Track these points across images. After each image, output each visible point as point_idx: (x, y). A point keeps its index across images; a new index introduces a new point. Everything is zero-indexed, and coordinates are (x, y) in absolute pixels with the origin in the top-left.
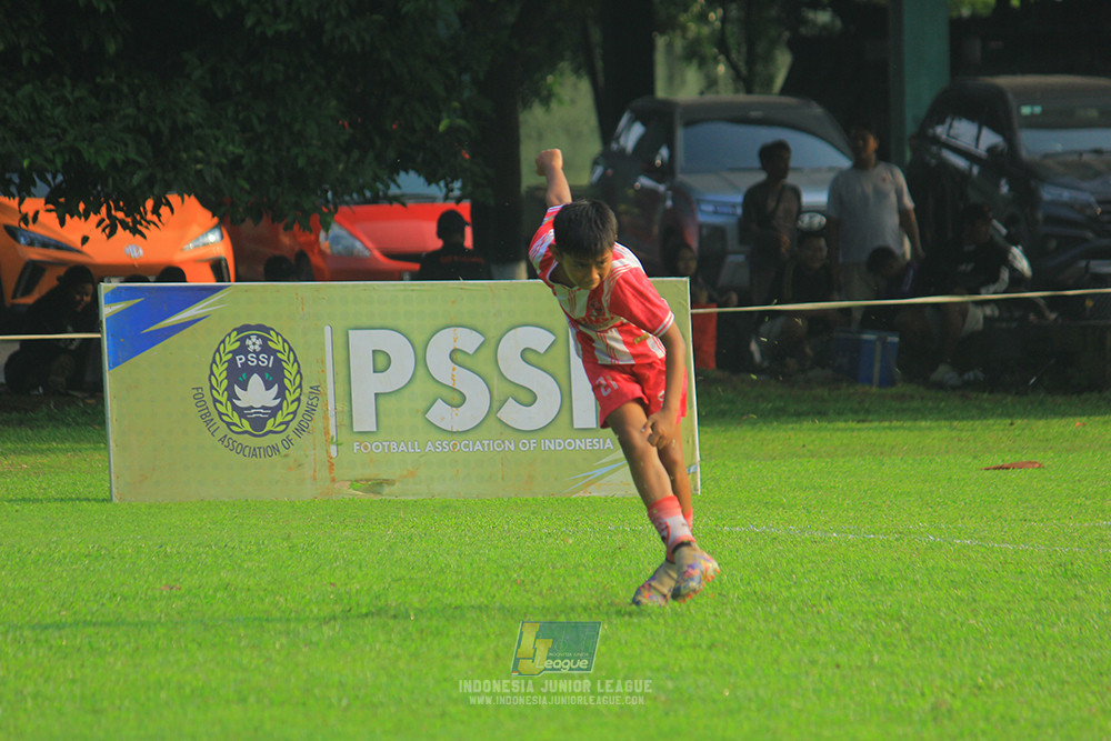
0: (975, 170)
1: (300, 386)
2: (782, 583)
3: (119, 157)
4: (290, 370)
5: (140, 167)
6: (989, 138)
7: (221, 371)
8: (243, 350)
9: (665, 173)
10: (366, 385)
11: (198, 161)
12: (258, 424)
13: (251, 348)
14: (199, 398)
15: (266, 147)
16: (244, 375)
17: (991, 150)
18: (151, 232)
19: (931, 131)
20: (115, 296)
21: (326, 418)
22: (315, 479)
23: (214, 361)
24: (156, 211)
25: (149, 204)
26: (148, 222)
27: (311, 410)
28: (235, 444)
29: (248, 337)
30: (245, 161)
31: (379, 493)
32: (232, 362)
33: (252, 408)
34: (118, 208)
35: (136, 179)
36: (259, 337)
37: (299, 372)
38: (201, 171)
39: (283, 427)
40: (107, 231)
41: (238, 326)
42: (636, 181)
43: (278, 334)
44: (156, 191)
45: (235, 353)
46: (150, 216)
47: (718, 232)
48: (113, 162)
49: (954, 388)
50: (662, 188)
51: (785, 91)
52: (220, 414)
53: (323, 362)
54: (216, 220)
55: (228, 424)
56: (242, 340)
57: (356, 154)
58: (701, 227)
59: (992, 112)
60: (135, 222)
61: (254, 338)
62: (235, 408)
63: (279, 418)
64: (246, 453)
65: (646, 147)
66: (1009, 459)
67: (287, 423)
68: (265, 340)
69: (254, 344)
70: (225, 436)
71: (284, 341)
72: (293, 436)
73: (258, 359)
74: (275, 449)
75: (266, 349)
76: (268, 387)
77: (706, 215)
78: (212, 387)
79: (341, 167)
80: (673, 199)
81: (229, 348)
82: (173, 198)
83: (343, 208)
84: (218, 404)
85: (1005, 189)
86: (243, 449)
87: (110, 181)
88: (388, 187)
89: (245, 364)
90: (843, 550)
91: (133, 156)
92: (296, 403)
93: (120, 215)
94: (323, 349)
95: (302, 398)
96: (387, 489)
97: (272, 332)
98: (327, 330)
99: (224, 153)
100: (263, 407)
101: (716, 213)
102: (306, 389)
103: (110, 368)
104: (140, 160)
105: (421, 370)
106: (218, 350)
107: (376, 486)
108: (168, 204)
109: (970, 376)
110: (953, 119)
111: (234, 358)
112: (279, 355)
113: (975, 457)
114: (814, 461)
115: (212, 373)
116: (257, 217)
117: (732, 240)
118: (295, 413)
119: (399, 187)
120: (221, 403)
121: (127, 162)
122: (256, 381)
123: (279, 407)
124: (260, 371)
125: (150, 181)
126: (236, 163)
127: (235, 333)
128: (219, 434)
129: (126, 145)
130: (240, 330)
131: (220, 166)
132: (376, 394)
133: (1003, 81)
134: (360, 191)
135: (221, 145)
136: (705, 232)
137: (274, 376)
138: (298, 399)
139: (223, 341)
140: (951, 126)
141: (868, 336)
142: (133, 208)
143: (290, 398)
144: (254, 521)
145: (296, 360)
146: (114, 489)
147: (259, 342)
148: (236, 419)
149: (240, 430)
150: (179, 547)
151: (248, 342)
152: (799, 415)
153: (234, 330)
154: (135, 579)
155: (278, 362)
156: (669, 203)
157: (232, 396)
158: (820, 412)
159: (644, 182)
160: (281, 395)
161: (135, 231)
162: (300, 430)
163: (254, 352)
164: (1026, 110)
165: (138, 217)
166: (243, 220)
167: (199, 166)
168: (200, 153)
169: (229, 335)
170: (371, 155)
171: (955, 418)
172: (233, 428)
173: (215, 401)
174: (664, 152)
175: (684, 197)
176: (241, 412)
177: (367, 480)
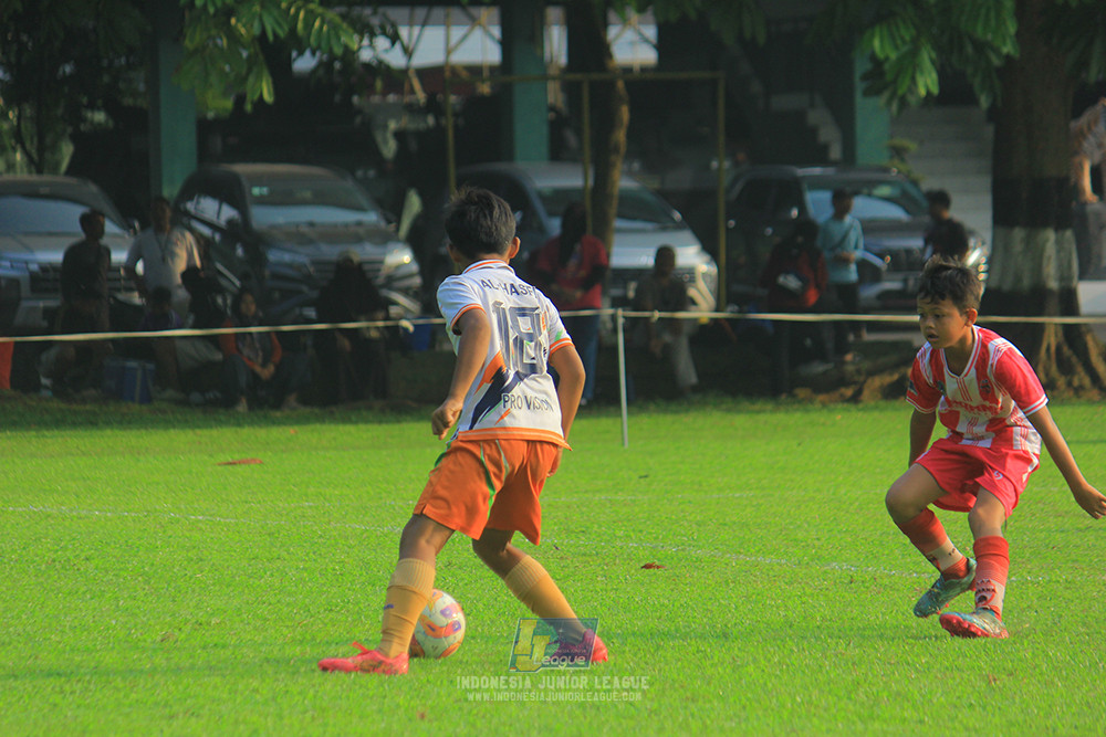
0: (217, 237)
6: (228, 213)
17: (230, 222)
19: (182, 207)
47: (14, 283)
49: (197, 405)
51: (70, 171)
59: (230, 192)
66: (237, 457)
85: (240, 251)
101: (12, 267)
109: (210, 395)
110: (199, 196)
113: (211, 456)
114: (84, 458)
117: (25, 289)
133: (241, 169)
140: (198, 203)
141: (132, 364)
158: (92, 422)
164: (256, 191)
171: (199, 427)
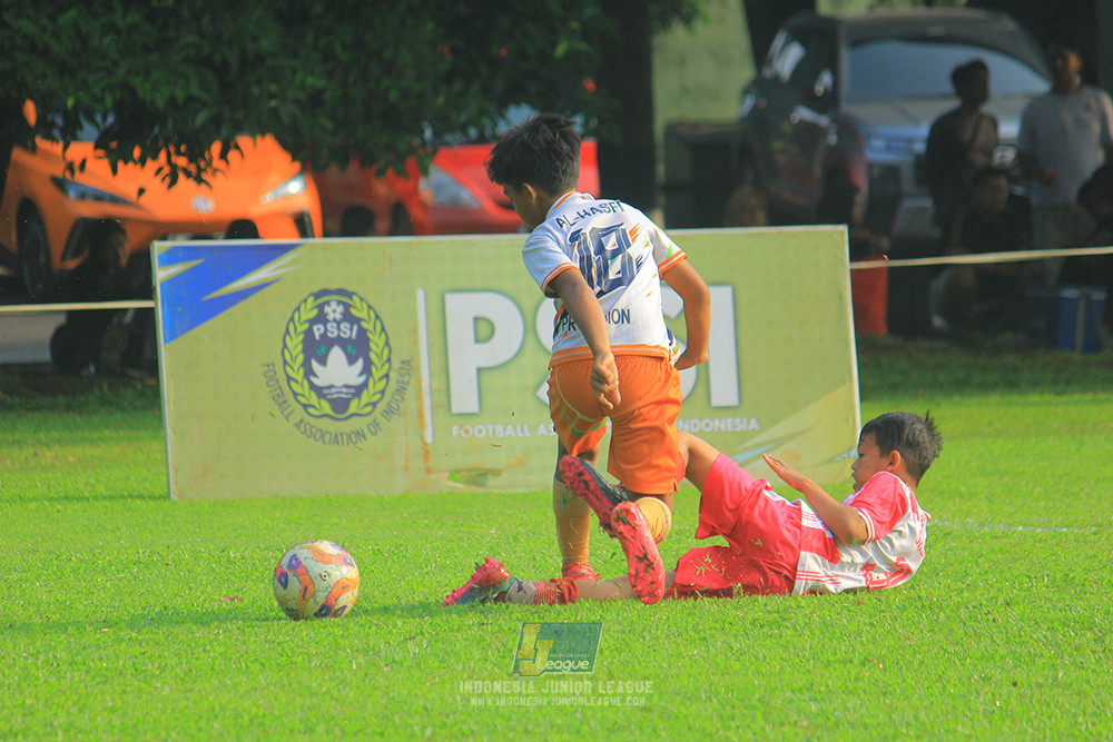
1: (389, 360)
2: (953, 587)
3: (180, 94)
4: (376, 342)
5: (204, 104)
7: (296, 344)
8: (321, 318)
9: (828, 103)
10: (467, 357)
11: (271, 96)
12: (340, 406)
13: (330, 316)
14: (270, 377)
15: (351, 78)
16: (323, 349)
18: (218, 182)
20: (171, 257)
21: (419, 397)
22: (407, 469)
23: (287, 332)
24: (223, 155)
25: (216, 148)
26: (215, 170)
27: (401, 389)
28: (314, 430)
29: (328, 303)
30: (327, 95)
31: (483, 485)
32: (309, 333)
33: (332, 386)
34: (179, 153)
35: (201, 118)
36: (339, 303)
37: (387, 344)
38: (274, 110)
39: (369, 409)
40: (168, 180)
41: (316, 289)
42: (792, 111)
43: (362, 299)
44: (224, 131)
45: (312, 322)
46: (217, 163)
47: (891, 172)
48: (172, 101)
50: (823, 121)
52: (295, 394)
53: (415, 331)
54: (297, 166)
55: (305, 407)
56: (321, 307)
57: (458, 85)
58: (870, 166)
60: (200, 170)
61: (334, 305)
62: (313, 386)
63: (365, 397)
64: (327, 440)
65: (805, 72)
67: (374, 405)
68: (347, 307)
69: (334, 311)
70: (301, 421)
71: (370, 307)
72: (381, 419)
73: (339, 329)
74: (360, 435)
75: (348, 317)
76: (351, 360)
77: (876, 152)
78: (285, 363)
79: (441, 100)
80: (839, 134)
81: (305, 316)
82: (244, 141)
83: (444, 152)
84: (293, 384)
86: (323, 436)
87: (170, 123)
88: (496, 124)
89: (324, 336)
90: (1028, 546)
91: (195, 90)
92: (384, 381)
93: (182, 161)
94: (414, 315)
95: (392, 375)
96: (492, 481)
97: (355, 298)
98: (420, 294)
99: (302, 87)
100: (347, 386)
101: (889, 149)
102: (396, 363)
103: (166, 342)
104: (204, 96)
105: (530, 341)
106: (292, 319)
107: (479, 477)
108: (237, 147)
111: (310, 330)
112: (364, 324)
114: (1000, 441)
115: (285, 346)
116: (344, 163)
117: (908, 180)
118: (383, 392)
119: (508, 123)
120: (297, 382)
121: (190, 99)
122: (337, 355)
123: (365, 385)
124: (342, 343)
125: (216, 121)
126: (316, 99)
127: (311, 299)
128: (295, 418)
129: (188, 80)
130: (318, 295)
131: (298, 102)
132: (479, 370)
134: (463, 128)
135: (299, 76)
136: (876, 171)
137: (358, 348)
138: (387, 376)
139: (298, 309)
141: (1072, 292)
142: (197, 153)
143: (377, 374)
144: (335, 520)
145: (383, 329)
146: (172, 486)
147: (340, 309)
148: (314, 399)
149: (317, 413)
150: (244, 550)
151: (327, 309)
152: (985, 388)
153: (309, 296)
154: (191, 589)
155: (362, 331)
156: (833, 139)
157: (309, 373)
159: (803, 113)
160: (367, 370)
161: (199, 180)
162: (389, 412)
163: (335, 320)
165: (202, 164)
166: (326, 166)
167: (273, 103)
168: (273, 88)
169: (305, 301)
170: (476, 87)
172: (311, 410)
173: (289, 378)
174: (826, 79)
175: (851, 132)
176: (320, 391)
177: (469, 470)
